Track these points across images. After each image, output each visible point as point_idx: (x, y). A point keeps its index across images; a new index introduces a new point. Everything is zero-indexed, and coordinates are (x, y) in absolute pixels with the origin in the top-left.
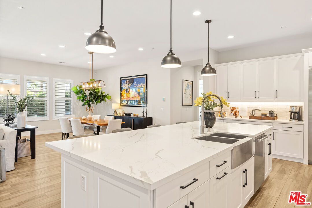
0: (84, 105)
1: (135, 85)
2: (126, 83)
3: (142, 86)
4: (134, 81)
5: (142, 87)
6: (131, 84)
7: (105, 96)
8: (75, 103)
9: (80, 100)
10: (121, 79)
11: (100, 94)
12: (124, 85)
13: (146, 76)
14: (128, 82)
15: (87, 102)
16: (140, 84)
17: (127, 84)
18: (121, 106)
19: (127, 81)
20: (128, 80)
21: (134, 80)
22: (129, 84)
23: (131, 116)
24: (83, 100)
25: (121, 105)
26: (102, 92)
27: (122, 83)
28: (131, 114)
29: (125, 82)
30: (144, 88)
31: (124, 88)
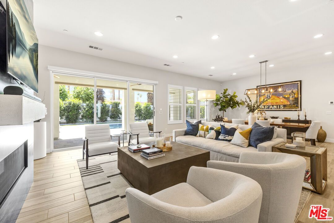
3: (292, 91)
5: (293, 93)
10: (258, 87)
28: (278, 117)
30: (296, 93)
31: (263, 94)
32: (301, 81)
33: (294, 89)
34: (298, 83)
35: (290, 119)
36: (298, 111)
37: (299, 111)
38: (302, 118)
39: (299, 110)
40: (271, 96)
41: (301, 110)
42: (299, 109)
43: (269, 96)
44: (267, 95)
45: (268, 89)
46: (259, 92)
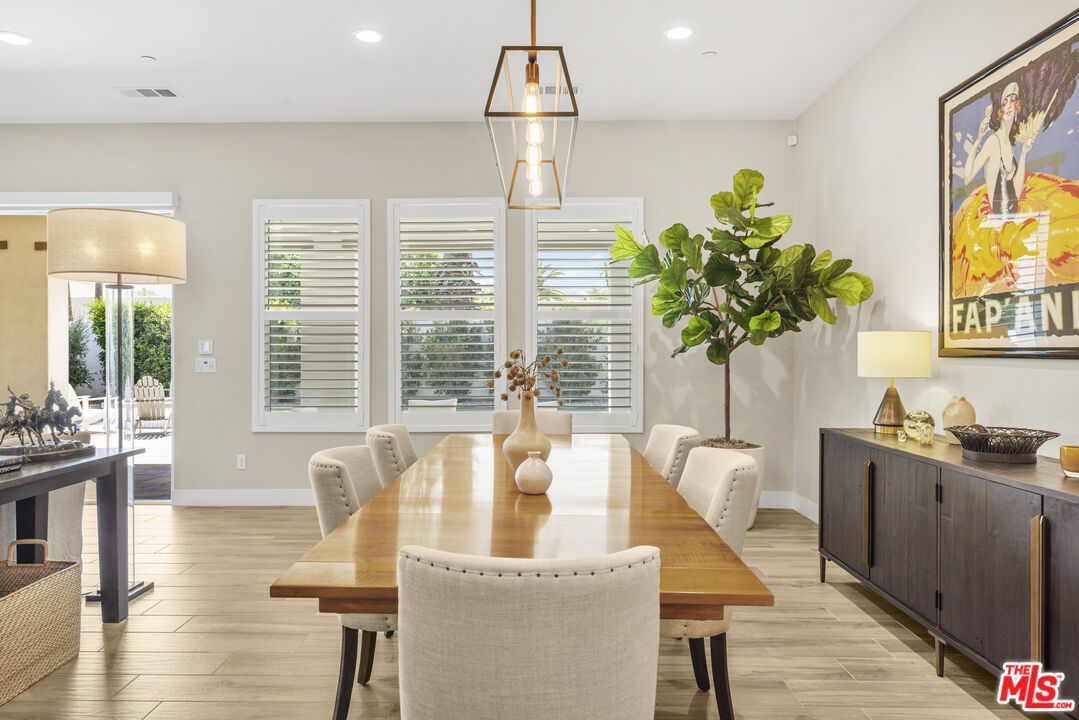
0: (683, 350)
2: (995, 124)
6: (1040, 119)
8: (654, 336)
12: (970, 148)
14: (1009, 113)
15: (698, 329)
17: (1004, 132)
18: (945, 353)
19: (998, 107)
20: (1012, 89)
24: (672, 319)
25: (949, 343)
27: (958, 136)
28: (1044, 436)
29: (987, 120)
31: (973, 176)
40: (1018, 186)
43: (1010, 184)
44: (999, 179)
45: (1006, 109)
46: (951, 156)
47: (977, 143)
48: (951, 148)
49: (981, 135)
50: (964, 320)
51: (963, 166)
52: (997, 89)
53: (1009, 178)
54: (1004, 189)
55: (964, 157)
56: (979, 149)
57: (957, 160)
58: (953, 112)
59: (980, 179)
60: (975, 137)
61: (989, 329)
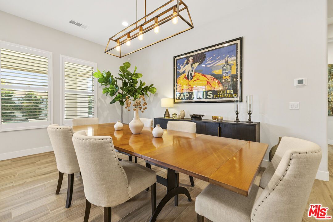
0: (114, 102)
1: (209, 62)
2: (188, 63)
3: (227, 62)
4: (205, 57)
5: (228, 64)
6: (198, 64)
7: (147, 89)
8: (100, 99)
9: (107, 95)
10: (176, 59)
11: (137, 86)
12: (182, 67)
13: (238, 42)
14: (191, 62)
15: (119, 97)
16: (221, 59)
17: (190, 65)
18: (175, 103)
19: (188, 60)
20: (191, 58)
21: (205, 55)
22: (194, 63)
23: (203, 120)
24: (112, 94)
26: (141, 82)
27: (179, 64)
28: (203, 115)
29: (186, 62)
30: (233, 64)
31: (182, 71)
32: (241, 39)
33: (230, 57)
34: (237, 44)
35: (222, 119)
36: (236, 103)
37: (239, 104)
38: (243, 119)
39: (237, 101)
40: (193, 74)
41: (241, 101)
42: (239, 99)
43: (191, 74)
44: (189, 73)
45: (190, 61)
46: (177, 67)
47: (183, 66)
48: (177, 66)
49: (184, 65)
50: (180, 97)
51: (180, 70)
52: (188, 58)
53: (191, 73)
54: (190, 74)
55: (180, 68)
56: (184, 67)
57: (178, 68)
58: (177, 60)
59: (184, 72)
60: (183, 65)
61: (186, 98)
